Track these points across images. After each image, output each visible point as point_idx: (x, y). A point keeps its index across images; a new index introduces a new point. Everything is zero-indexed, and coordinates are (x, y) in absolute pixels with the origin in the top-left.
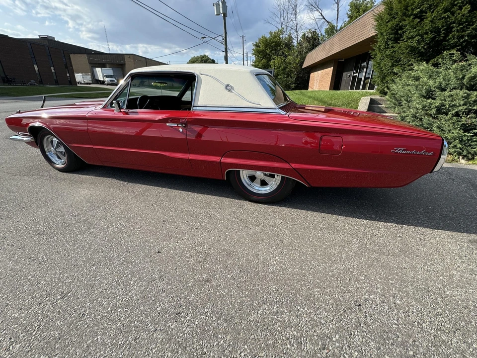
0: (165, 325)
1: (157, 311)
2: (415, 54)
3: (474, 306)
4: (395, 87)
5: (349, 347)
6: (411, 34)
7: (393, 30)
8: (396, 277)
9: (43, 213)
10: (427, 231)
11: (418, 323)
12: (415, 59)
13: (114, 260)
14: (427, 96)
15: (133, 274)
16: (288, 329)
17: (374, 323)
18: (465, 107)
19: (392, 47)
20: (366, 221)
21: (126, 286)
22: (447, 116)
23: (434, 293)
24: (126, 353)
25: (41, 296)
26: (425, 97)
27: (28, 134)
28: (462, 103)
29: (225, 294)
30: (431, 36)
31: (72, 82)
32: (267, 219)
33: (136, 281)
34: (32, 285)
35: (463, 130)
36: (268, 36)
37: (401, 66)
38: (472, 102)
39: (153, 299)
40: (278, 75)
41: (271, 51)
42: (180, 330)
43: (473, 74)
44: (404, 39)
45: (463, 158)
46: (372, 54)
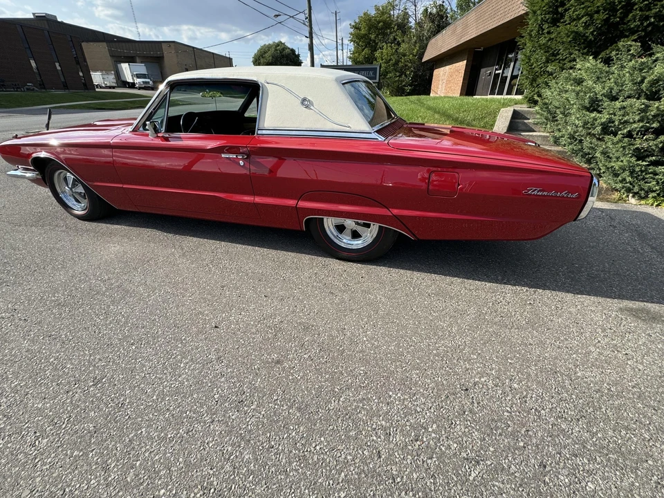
0: (224, 416)
1: (215, 399)
2: (579, 44)
3: (608, 389)
4: (549, 93)
5: (448, 438)
6: (577, 13)
7: (550, 7)
8: (518, 355)
9: (61, 277)
10: (566, 296)
11: (536, 410)
12: (579, 51)
13: (158, 337)
14: (590, 107)
15: (184, 355)
16: (375, 419)
17: (481, 411)
18: (641, 124)
19: (549, 33)
20: (488, 285)
21: (174, 370)
22: (615, 137)
23: (562, 374)
24: (177, 447)
25: (69, 382)
26: (588, 109)
27: (32, 168)
28: (637, 118)
29: (299, 378)
30: (603, 16)
31: (88, 85)
32: (359, 282)
33: (187, 363)
34: (56, 369)
35: (636, 156)
36: (373, 12)
37: (559, 62)
38: (651, 117)
39: (209, 385)
40: (387, 73)
41: (377, 35)
42: (242, 420)
43: (656, 76)
44: (565, 22)
45: (633, 197)
46: (520, 41)
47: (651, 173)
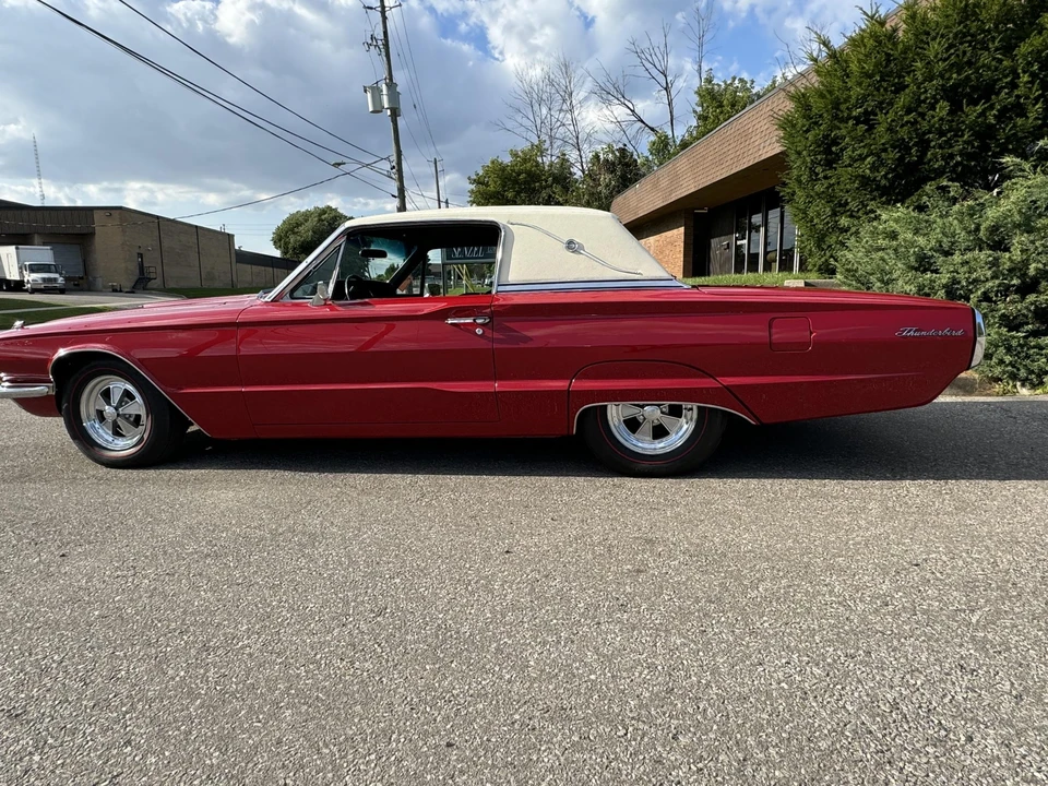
2: (871, 191)
4: (850, 256)
6: (858, 152)
7: (819, 146)
12: (875, 200)
14: (920, 266)
18: (997, 282)
19: (826, 177)
26: (916, 269)
28: (989, 273)
30: (893, 155)
35: (1005, 326)
36: (507, 160)
38: (1006, 272)
41: (519, 193)
43: (992, 221)
44: (845, 163)
45: (1023, 385)
46: (784, 192)
47: (1034, 347)
